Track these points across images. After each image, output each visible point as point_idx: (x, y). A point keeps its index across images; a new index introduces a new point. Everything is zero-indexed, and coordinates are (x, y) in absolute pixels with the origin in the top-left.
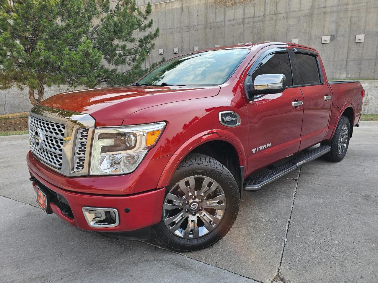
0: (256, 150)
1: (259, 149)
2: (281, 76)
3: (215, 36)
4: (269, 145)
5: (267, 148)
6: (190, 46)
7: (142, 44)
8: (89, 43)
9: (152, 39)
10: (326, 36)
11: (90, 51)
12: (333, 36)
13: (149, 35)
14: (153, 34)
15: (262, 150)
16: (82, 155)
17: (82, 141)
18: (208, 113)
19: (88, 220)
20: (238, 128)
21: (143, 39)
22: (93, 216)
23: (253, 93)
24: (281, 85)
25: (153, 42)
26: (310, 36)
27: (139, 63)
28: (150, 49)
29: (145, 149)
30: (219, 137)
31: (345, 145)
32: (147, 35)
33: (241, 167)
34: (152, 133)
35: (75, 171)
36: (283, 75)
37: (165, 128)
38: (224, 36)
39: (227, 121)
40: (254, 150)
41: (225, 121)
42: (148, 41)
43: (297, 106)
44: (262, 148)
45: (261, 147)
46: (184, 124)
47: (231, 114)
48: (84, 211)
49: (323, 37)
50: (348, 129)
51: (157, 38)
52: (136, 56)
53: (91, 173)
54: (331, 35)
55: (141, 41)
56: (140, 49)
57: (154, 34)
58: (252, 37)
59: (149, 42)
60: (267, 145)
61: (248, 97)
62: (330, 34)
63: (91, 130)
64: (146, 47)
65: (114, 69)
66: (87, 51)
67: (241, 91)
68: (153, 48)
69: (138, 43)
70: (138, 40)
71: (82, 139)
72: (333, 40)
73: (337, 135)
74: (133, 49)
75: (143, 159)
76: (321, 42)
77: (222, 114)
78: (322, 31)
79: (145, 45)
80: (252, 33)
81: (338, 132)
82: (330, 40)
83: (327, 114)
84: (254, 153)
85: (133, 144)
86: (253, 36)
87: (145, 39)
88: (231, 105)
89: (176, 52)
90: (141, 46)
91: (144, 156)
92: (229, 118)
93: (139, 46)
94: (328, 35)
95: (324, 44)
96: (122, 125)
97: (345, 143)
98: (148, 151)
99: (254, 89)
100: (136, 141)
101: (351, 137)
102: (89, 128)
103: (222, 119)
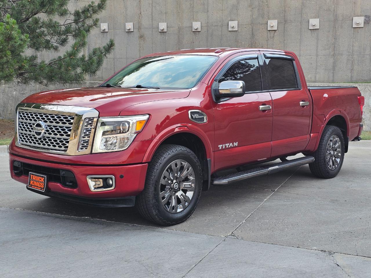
0: (222, 147)
1: (225, 146)
2: (241, 83)
3: (193, 7)
4: (236, 144)
5: (234, 147)
6: (152, 21)
7: (79, 19)
8: (13, 23)
9: (95, 12)
10: (358, 16)
11: (14, 33)
12: (369, 18)
13: (90, 6)
14: (96, 4)
15: (229, 148)
16: (86, 138)
17: (87, 127)
18: (178, 113)
19: (90, 186)
20: (205, 125)
21: (80, 11)
22: (94, 183)
23: (220, 96)
24: (241, 90)
25: (95, 16)
26: (336, 15)
27: (77, 50)
28: (90, 27)
29: (135, 133)
30: (188, 130)
31: (338, 160)
32: (87, 6)
33: (208, 159)
34: (140, 122)
35: (79, 150)
36: (243, 82)
37: (149, 119)
38: (207, 9)
39: (195, 118)
40: (220, 146)
41: (194, 118)
42: (89, 15)
43: (266, 110)
44: (229, 146)
45: (227, 145)
46: (156, 124)
47: (199, 112)
48: (88, 179)
49: (354, 18)
50: (341, 140)
51: (103, 11)
52: (67, 36)
53: (93, 152)
54: (366, 16)
55: (77, 14)
56: (74, 26)
57: (99, 4)
58: (250, 13)
59: (91, 17)
60: (233, 144)
61: (214, 100)
62: (364, 15)
63: (95, 120)
64: (84, 23)
65: (33, 56)
66: (11, 34)
67: (209, 95)
68: (96, 26)
69: (72, 17)
70: (73, 12)
71: (88, 126)
72: (368, 23)
73: (323, 146)
74: (64, 25)
75: (133, 141)
76: (351, 25)
77: (191, 112)
78: (353, 9)
79: (83, 21)
80: (250, 6)
81: (325, 143)
82: (364, 23)
83: (307, 121)
84: (221, 150)
85: (127, 130)
86: (251, 11)
87: (83, 12)
88: (200, 106)
89: (129, 30)
90: (76, 21)
91: (134, 138)
92: (196, 116)
93: (73, 22)
94: (361, 16)
95: (357, 29)
96: (119, 116)
97: (338, 158)
98: (137, 135)
99: (219, 93)
100: (129, 127)
101: (346, 151)
102: (94, 118)
103: (191, 116)
